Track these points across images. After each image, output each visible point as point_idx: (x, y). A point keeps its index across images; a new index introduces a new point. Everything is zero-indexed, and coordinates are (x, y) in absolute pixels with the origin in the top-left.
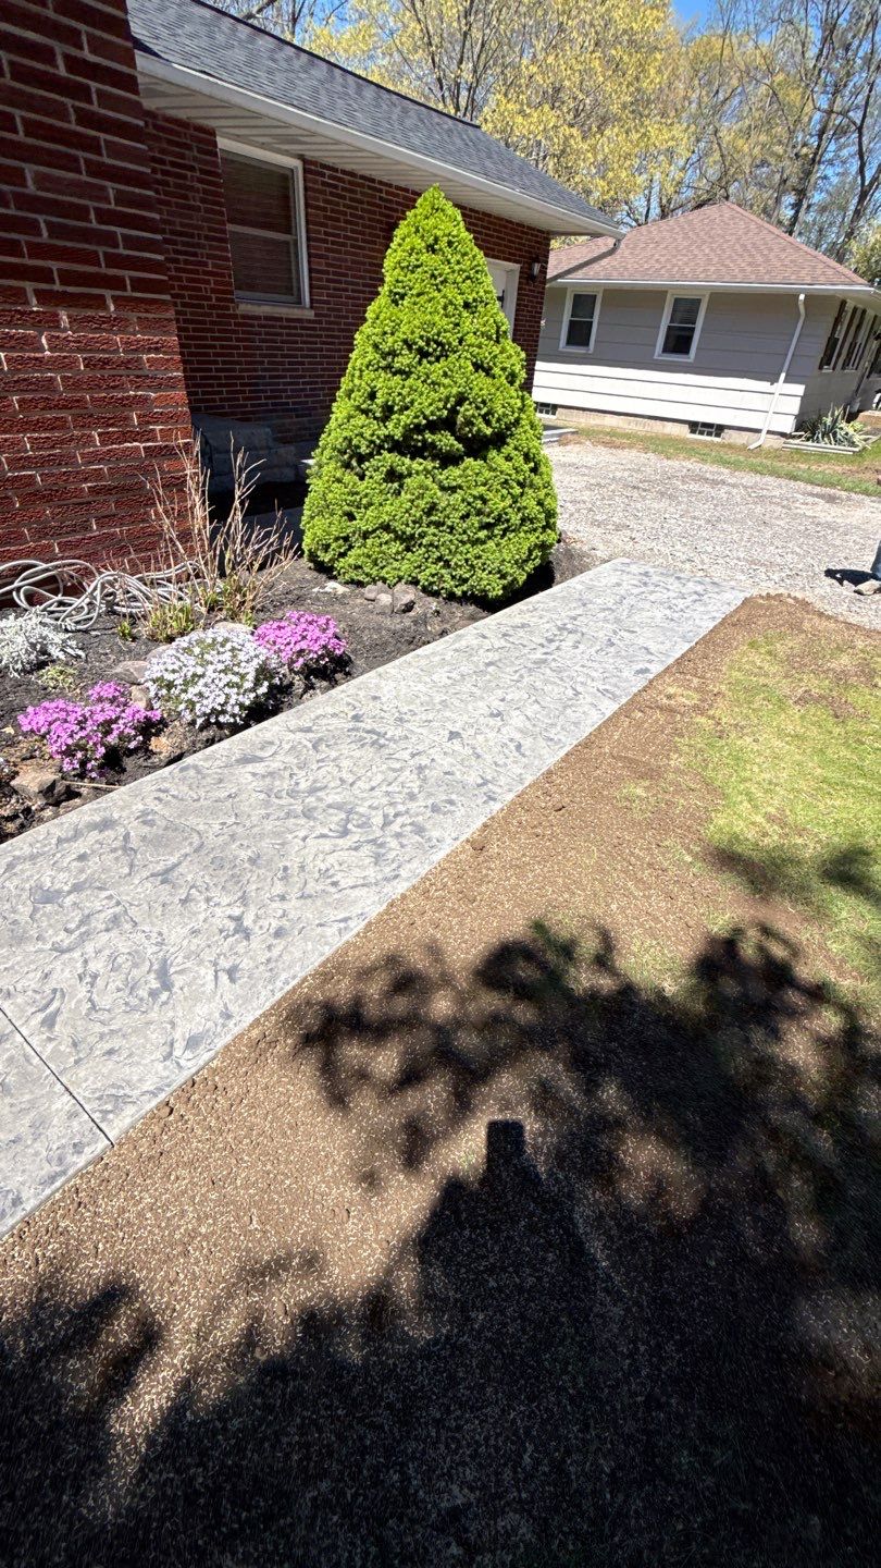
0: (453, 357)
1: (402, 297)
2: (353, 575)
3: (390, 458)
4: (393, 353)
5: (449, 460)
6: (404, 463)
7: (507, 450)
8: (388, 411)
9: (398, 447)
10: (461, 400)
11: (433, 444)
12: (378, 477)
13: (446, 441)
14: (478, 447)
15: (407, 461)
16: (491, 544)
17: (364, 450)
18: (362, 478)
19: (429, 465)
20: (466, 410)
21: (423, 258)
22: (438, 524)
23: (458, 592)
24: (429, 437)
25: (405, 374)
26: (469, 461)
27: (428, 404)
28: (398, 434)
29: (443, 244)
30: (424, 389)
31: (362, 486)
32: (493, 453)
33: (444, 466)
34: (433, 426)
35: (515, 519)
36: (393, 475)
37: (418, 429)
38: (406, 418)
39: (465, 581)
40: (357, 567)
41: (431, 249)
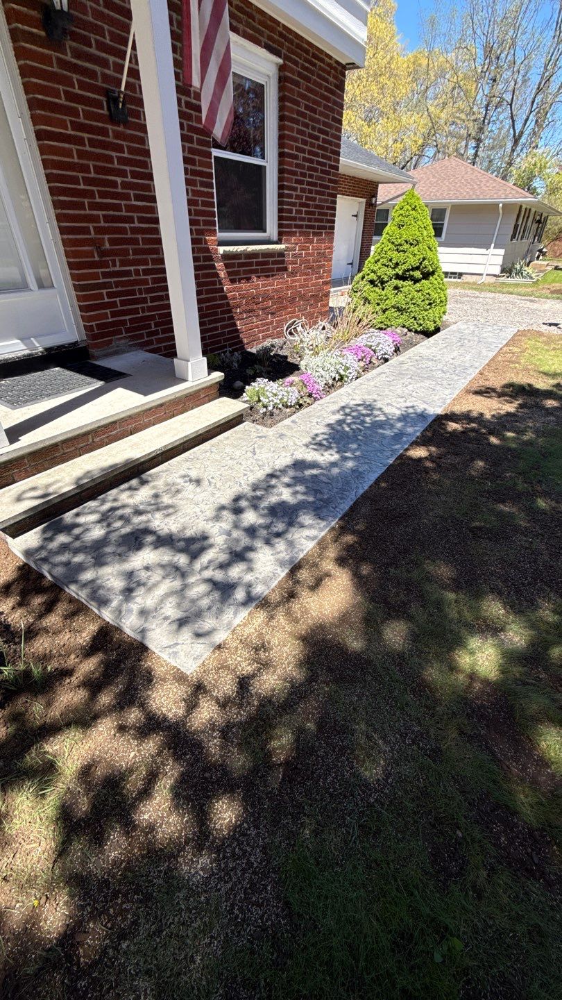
0: (420, 245)
1: (403, 226)
2: (379, 325)
3: (395, 282)
4: (400, 245)
5: (416, 281)
6: (400, 283)
7: (435, 276)
8: (397, 264)
9: (398, 277)
10: (424, 259)
11: (413, 276)
12: (390, 289)
13: (417, 274)
14: (426, 276)
15: (401, 282)
16: (430, 311)
17: (386, 279)
18: (383, 289)
19: (410, 283)
20: (426, 262)
21: (411, 212)
22: (414, 304)
23: (419, 329)
24: (412, 273)
25: (404, 251)
26: (423, 281)
27: (413, 261)
28: (400, 273)
29: (418, 208)
30: (411, 256)
31: (383, 293)
32: (431, 278)
33: (415, 283)
34: (413, 269)
35: (438, 301)
36: (396, 288)
37: (408, 270)
38: (404, 267)
39: (421, 325)
40: (382, 322)
41: (413, 209)
